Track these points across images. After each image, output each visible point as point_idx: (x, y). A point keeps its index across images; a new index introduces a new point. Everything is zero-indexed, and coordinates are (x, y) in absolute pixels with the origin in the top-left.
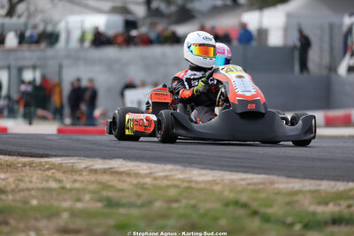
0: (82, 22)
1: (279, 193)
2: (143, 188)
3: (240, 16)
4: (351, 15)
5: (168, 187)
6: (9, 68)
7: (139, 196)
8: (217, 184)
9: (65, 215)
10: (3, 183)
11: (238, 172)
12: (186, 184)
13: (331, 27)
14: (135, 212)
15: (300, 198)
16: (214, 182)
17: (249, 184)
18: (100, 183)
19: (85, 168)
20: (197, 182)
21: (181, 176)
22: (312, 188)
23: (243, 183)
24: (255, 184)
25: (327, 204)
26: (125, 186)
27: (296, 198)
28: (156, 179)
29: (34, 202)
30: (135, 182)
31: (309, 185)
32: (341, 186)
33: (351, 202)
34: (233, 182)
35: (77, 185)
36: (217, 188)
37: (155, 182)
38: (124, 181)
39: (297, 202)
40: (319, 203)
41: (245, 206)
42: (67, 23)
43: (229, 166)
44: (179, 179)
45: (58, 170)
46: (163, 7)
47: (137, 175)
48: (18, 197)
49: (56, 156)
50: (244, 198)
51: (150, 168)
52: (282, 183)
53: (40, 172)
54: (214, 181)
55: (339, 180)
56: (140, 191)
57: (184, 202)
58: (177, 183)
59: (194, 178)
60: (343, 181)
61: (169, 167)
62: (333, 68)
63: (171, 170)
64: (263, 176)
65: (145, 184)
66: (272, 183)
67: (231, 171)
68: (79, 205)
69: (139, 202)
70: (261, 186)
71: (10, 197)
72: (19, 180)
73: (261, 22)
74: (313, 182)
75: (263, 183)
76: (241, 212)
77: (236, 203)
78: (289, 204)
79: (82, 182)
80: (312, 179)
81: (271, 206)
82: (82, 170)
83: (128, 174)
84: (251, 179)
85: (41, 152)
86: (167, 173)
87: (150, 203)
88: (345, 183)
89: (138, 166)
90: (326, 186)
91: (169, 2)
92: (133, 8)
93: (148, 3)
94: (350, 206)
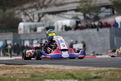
0: (62, 23)
6: (37, 39)
7: (44, 74)
9: (18, 80)
10: (7, 72)
14: (39, 78)
16: (70, 70)
18: (36, 71)
19: (35, 67)
20: (66, 70)
21: (62, 68)
24: (83, 69)
25: (98, 73)
28: (54, 69)
29: (12, 77)
30: (46, 70)
33: (106, 73)
34: (76, 69)
35: (29, 72)
36: (70, 72)
38: (44, 70)
40: (96, 73)
42: (57, 23)
45: (27, 68)
48: (8, 76)
49: (28, 64)
50: (74, 73)
51: (54, 67)
52: (90, 69)
53: (21, 69)
57: (56, 75)
60: (110, 67)
61: (61, 66)
63: (60, 67)
64: (87, 67)
65: (50, 71)
66: (88, 69)
68: (24, 77)
71: (6, 76)
72: (12, 71)
75: (84, 69)
78: (86, 74)
79: (31, 71)
80: (99, 67)
82: (33, 68)
83: (47, 68)
85: (24, 63)
86: (59, 68)
91: (90, 14)
92: (79, 17)
93: (84, 15)
94: (104, 74)
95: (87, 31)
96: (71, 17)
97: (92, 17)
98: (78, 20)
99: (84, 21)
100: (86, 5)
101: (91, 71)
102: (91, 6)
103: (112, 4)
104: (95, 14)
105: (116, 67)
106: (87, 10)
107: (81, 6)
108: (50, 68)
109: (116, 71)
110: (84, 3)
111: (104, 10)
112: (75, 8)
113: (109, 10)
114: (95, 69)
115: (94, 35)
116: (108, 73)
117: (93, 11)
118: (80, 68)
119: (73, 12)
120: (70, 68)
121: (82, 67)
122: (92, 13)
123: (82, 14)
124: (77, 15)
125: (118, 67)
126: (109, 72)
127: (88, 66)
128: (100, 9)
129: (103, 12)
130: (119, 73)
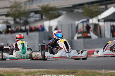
4: (78, 21)
13: (72, 25)
17: (12, 71)
34: (7, 70)
40: (26, 75)
60: (39, 69)
62: (73, 38)
64: (17, 69)
78: (17, 75)
80: (29, 69)
90: (33, 70)
91: (20, 19)
93: (15, 20)
94: (34, 75)
96: (1, 21)
97: (22, 21)
98: (8, 25)
99: (14, 26)
100: (16, 11)
101: (21, 72)
102: (21, 12)
103: (40, 9)
104: (25, 19)
105: (45, 69)
106: (17, 15)
107: (11, 11)
109: (45, 72)
110: (14, 9)
111: (33, 15)
112: (6, 13)
113: (38, 15)
114: (25, 70)
116: (37, 74)
117: (22, 16)
119: (4, 17)
120: (1, 70)
121: (13, 69)
123: (12, 19)
124: (8, 20)
125: (47, 69)
126: (39, 73)
128: (30, 15)
129: (32, 17)
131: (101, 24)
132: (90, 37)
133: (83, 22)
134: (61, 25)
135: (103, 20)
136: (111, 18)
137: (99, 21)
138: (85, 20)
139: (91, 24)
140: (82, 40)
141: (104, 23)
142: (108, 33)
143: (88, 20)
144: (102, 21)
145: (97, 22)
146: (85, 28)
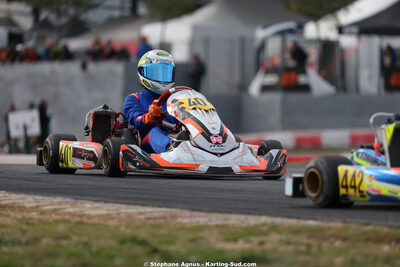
1: (182, 228)
2: (28, 224)
3: (139, 28)
4: (266, 26)
5: (57, 222)
7: (24, 232)
8: (113, 218)
11: (135, 204)
12: (77, 219)
13: (243, 41)
15: (205, 233)
16: (109, 217)
20: (89, 217)
21: (72, 210)
22: (220, 223)
23: (141, 217)
24: (155, 218)
25: (235, 240)
26: (8, 221)
27: (200, 234)
28: (43, 213)
30: (19, 216)
31: (216, 219)
32: (252, 220)
33: (263, 238)
36: (112, 223)
37: (41, 217)
38: (8, 216)
39: (202, 238)
41: (143, 243)
43: (126, 199)
44: (70, 214)
46: (53, 18)
47: (22, 209)
50: (142, 234)
51: (37, 201)
52: (184, 217)
54: (109, 215)
55: (249, 214)
56: (25, 227)
57: (75, 239)
58: (67, 217)
59: (86, 213)
61: (58, 199)
62: (244, 87)
63: (60, 203)
64: (164, 209)
65: (31, 218)
66: (175, 217)
67: (128, 204)
69: (23, 240)
70: (162, 221)
73: (163, 34)
74: (220, 216)
75: (161, 218)
76: (139, 250)
77: (134, 240)
78: (193, 240)
81: (172, 243)
83: (11, 207)
84: (151, 212)
87: (37, 240)
88: (256, 217)
89: (23, 199)
90: (235, 220)
92: (19, 19)
94: (262, 243)
95: (46, 68)
97: (64, 20)
108: (24, 207)
109: (297, 231)
115: (69, 82)
118: (142, 213)
122: (63, 8)
123: (27, 9)
127: (167, 207)
129: (100, 5)
130: (313, 242)
131: (348, 41)
132: (306, 88)
133: (282, 33)
134: (207, 42)
135: (355, 30)
136: (383, 22)
137: (341, 30)
138: (291, 25)
139: (310, 41)
140: (276, 98)
141: (359, 41)
142: (370, 77)
143: (301, 27)
144: (350, 33)
145: (333, 35)
146: (288, 56)
